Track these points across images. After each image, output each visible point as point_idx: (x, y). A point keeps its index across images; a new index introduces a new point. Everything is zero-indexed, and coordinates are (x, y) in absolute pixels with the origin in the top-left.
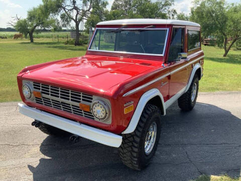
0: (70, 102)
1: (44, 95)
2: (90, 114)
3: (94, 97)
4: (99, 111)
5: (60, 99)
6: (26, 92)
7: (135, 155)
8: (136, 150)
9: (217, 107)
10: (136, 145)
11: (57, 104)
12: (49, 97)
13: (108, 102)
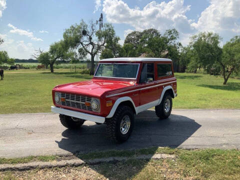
0: (80, 102)
1: (67, 100)
2: (90, 108)
3: (92, 99)
4: (94, 105)
5: (75, 101)
6: (57, 99)
7: (113, 130)
8: (114, 127)
9: (186, 117)
10: (114, 125)
11: (73, 104)
12: (70, 100)
13: (99, 100)
